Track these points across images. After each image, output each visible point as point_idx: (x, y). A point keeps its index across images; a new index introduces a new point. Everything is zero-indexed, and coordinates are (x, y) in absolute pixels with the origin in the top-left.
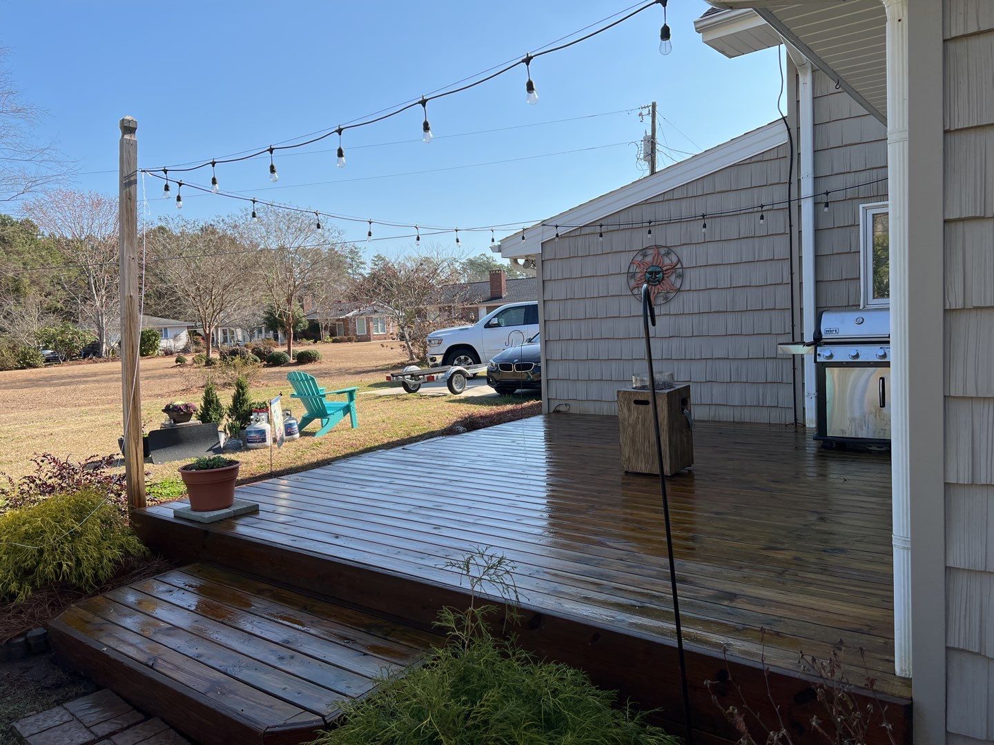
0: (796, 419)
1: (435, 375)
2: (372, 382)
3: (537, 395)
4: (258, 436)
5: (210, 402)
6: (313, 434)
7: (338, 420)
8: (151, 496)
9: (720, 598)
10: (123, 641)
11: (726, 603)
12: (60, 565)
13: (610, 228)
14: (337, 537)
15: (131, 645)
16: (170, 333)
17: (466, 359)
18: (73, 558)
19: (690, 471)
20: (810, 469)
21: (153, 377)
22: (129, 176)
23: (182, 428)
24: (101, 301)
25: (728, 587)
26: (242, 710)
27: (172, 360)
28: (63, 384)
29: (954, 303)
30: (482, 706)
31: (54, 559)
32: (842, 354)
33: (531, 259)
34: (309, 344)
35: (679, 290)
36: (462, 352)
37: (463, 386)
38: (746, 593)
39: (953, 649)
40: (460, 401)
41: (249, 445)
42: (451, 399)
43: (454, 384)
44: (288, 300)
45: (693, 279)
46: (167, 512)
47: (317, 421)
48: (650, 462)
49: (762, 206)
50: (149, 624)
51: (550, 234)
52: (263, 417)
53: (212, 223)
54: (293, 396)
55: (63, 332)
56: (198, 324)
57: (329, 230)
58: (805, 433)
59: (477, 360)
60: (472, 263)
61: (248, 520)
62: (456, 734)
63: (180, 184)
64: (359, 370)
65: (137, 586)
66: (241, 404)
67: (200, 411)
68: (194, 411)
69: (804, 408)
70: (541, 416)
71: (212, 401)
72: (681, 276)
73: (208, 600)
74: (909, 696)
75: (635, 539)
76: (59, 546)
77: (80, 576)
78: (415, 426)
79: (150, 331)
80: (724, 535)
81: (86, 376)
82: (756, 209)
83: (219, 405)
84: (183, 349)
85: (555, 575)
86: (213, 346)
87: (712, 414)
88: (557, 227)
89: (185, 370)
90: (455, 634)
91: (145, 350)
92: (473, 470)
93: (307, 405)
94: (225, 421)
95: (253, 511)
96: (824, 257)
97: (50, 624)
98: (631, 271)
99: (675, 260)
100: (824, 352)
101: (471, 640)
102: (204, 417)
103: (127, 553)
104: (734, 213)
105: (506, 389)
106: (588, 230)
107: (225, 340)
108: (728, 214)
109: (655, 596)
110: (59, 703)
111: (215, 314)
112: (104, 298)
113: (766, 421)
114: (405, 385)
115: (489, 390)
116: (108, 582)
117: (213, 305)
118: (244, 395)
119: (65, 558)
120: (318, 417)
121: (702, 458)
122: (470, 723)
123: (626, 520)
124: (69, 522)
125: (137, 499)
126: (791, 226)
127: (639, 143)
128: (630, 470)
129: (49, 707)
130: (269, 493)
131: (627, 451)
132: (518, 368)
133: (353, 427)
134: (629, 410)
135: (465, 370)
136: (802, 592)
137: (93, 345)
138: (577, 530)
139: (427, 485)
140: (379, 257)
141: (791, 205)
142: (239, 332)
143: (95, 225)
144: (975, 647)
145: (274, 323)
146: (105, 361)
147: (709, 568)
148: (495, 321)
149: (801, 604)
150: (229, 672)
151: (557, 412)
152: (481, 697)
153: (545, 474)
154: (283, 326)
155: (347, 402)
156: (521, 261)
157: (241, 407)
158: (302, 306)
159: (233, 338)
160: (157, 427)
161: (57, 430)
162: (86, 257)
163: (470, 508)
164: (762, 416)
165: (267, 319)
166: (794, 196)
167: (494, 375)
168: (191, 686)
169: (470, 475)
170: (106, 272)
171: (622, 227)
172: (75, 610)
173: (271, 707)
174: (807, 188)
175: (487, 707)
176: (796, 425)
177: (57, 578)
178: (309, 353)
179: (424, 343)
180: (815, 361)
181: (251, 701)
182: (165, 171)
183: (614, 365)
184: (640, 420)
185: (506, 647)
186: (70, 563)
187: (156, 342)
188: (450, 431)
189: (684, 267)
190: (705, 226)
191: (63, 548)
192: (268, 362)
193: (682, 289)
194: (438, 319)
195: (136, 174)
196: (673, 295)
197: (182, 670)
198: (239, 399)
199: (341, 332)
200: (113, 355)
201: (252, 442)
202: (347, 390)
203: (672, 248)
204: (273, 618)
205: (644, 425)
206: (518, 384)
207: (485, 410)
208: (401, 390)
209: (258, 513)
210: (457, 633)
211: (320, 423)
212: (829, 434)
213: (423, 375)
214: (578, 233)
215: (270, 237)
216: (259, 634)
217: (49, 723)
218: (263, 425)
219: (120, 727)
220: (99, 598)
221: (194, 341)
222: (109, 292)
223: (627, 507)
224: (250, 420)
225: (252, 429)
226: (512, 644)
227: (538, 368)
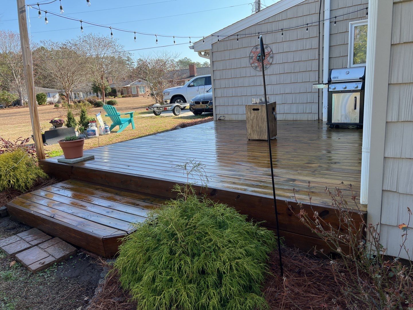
0: (319, 118)
1: (167, 108)
2: (140, 112)
3: (212, 115)
4: (92, 132)
5: (70, 119)
6: (116, 132)
7: (126, 126)
8: (47, 155)
9: (289, 181)
10: (40, 209)
11: (291, 182)
12: (10, 181)
13: (242, 36)
14: (129, 166)
15: (44, 210)
16: (51, 95)
17: (180, 101)
18: (15, 178)
19: (275, 138)
20: (324, 135)
21: (45, 113)
22: (22, 8)
23: (59, 130)
24: (19, 81)
25: (292, 177)
26: (93, 231)
27: (53, 106)
28: (6, 117)
29: (396, 41)
30: (193, 220)
31: (7, 178)
32: (340, 87)
33: (207, 52)
34: (112, 98)
35: (271, 64)
36: (178, 98)
37: (179, 112)
38: (300, 179)
39: (385, 191)
40: (178, 118)
41: (89, 136)
42: (175, 117)
43: (175, 111)
44: (101, 78)
45: (278, 58)
46: (55, 161)
47: (117, 127)
48: (259, 134)
49: (307, 24)
50: (51, 202)
51: (215, 40)
52: (94, 124)
53: (65, 43)
54: (106, 116)
55: (3, 95)
56: (63, 91)
57: (117, 46)
58: (322, 123)
59: (185, 101)
60: (181, 62)
61: (90, 162)
62: (182, 231)
63: (46, 12)
64: (134, 107)
65: (44, 189)
66: (84, 119)
67: (66, 123)
68: (64, 122)
69: (322, 113)
70: (213, 121)
71: (71, 118)
72: (272, 57)
73: (75, 193)
74: (366, 210)
75: (253, 162)
76: (8, 173)
77: (19, 186)
78: (159, 128)
79: (42, 94)
80: (290, 159)
81: (16, 113)
82: (305, 26)
83: (74, 120)
84: (58, 102)
85: (220, 176)
86: (70, 100)
87: (284, 117)
88: (218, 36)
89: (59, 109)
90: (181, 194)
91: (40, 102)
92: (185, 141)
93: (112, 119)
94: (77, 127)
95: (92, 158)
96: (333, 47)
97: (8, 204)
98: (251, 56)
99: (269, 50)
100: (332, 87)
101: (187, 196)
102: (68, 125)
103: (39, 177)
104: (295, 28)
105: (198, 113)
106: (232, 37)
107: (76, 98)
108: (292, 28)
109: (262, 181)
110: (14, 234)
111: (70, 85)
112: (20, 79)
113: (306, 119)
114: (154, 112)
115: (191, 114)
116: (31, 188)
117: (69, 81)
118: (85, 115)
119: (12, 178)
120: (118, 125)
121: (280, 133)
122: (188, 227)
123: (250, 156)
124: (11, 163)
125: (41, 156)
126: (319, 33)
127: (253, 4)
128: (251, 139)
129: (10, 236)
130: (98, 152)
131: (249, 131)
132: (203, 103)
133: (133, 129)
134: (251, 113)
135: (180, 105)
136: (322, 177)
137: (17, 101)
138: (229, 160)
139: (166, 147)
140: (140, 60)
141: (320, 23)
142: (81, 93)
143: (12, 46)
144: (394, 189)
145: (96, 89)
146: (23, 107)
147: (284, 171)
148: (192, 84)
149: (322, 182)
150: (86, 218)
151: (220, 120)
152: (192, 217)
153: (215, 142)
154: (100, 91)
155: (129, 118)
156: (203, 53)
157: (84, 121)
158: (108, 81)
159: (79, 96)
160: (48, 129)
161: (4, 134)
162: (10, 61)
163: (185, 154)
164: (305, 117)
165: (93, 87)
166: (321, 19)
167: (192, 106)
168: (70, 223)
169: (185, 143)
170: (19, 67)
171: (247, 36)
172: (18, 199)
173: (105, 229)
174: (327, 15)
175: (195, 220)
176: (319, 120)
177: (9, 186)
178: (112, 101)
179: (161, 95)
180: (328, 91)
181: (96, 228)
182: (38, 5)
183: (244, 98)
184: (255, 117)
185: (202, 199)
186: (14, 180)
187: (45, 99)
188: (175, 129)
189: (273, 53)
190: (282, 34)
191: (10, 174)
192: (95, 105)
193: (273, 63)
194: (167, 85)
195: (25, 7)
196: (269, 66)
197: (66, 218)
198: (83, 117)
199: (126, 93)
200: (27, 105)
201: (90, 135)
202: (129, 113)
203: (268, 45)
204: (103, 198)
205: (257, 119)
206: (203, 110)
207: (189, 121)
208: (153, 115)
209: (94, 159)
210: (182, 194)
211: (119, 128)
212: (333, 122)
213: (162, 107)
214: (227, 39)
215: (92, 49)
216: (98, 204)
217: (11, 241)
218: (94, 128)
219: (41, 241)
220: (28, 194)
221: (62, 98)
222: (22, 77)
223: (250, 152)
224: (88, 126)
225: (90, 130)
226: (204, 198)
227: (211, 103)
